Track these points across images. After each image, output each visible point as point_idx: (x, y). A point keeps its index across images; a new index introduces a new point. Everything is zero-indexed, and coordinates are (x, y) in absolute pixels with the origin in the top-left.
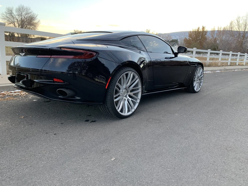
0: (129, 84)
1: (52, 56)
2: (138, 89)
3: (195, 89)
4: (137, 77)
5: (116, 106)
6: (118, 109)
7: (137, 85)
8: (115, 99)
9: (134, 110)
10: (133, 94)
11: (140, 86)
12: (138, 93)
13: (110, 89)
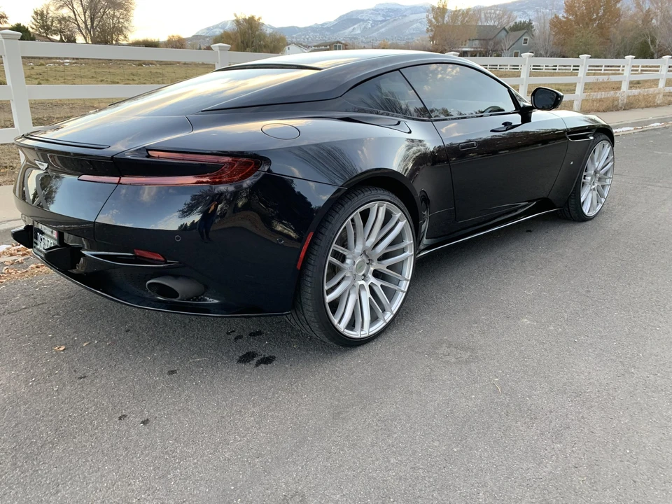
0: (372, 240)
1: (124, 180)
2: (403, 251)
3: (586, 209)
4: (398, 214)
5: (334, 313)
6: (340, 322)
7: (399, 239)
8: (328, 294)
9: (392, 316)
10: (388, 268)
11: (409, 241)
12: (402, 263)
13: (310, 268)
